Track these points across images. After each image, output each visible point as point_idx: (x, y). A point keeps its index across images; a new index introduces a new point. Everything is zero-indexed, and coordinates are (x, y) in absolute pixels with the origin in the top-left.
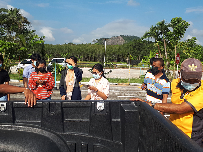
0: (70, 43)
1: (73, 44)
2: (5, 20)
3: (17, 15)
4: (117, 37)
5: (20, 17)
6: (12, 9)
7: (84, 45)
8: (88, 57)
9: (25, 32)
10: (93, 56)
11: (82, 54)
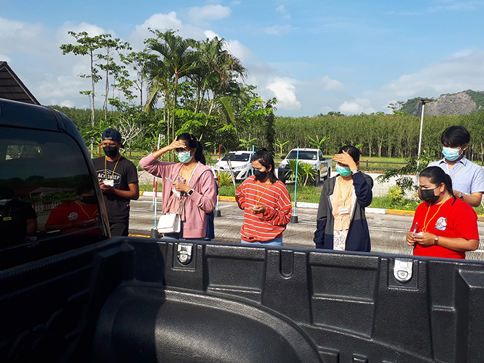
0: (331, 114)
1: (339, 115)
2: (194, 65)
3: (219, 54)
4: (454, 94)
5: (223, 57)
6: (208, 39)
7: (367, 117)
8: (375, 146)
9: (234, 90)
10: (389, 144)
11: (362, 140)
